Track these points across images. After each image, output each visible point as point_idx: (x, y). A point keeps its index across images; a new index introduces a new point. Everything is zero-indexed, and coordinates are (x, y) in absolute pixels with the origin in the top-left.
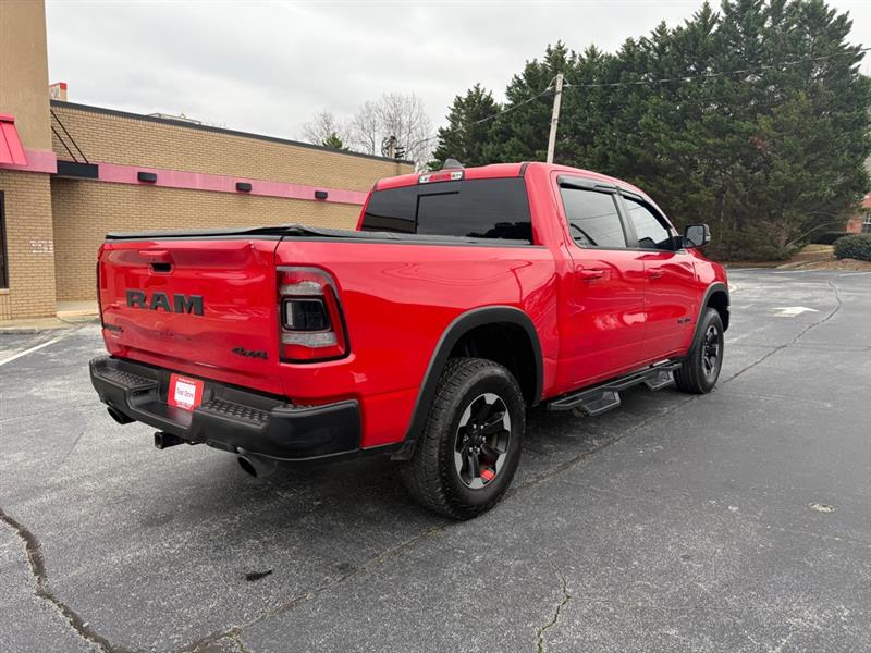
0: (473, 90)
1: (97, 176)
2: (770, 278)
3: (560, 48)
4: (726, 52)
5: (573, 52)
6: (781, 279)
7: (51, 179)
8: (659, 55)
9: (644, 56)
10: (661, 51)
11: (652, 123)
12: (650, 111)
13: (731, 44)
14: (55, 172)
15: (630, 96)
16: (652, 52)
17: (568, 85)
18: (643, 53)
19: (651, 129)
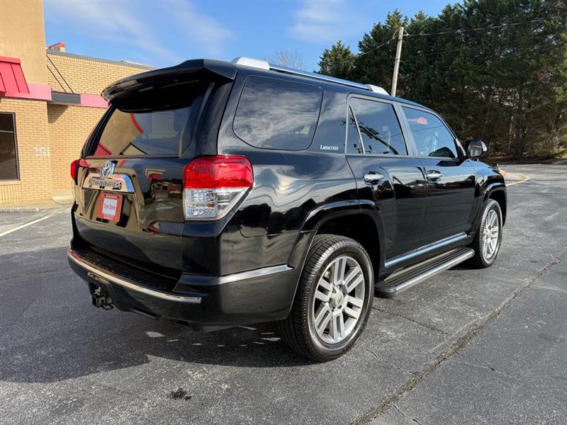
0: (336, 45)
1: (80, 102)
2: (551, 171)
3: (397, 14)
4: (517, 11)
5: (406, 17)
6: (558, 171)
7: (48, 105)
8: (468, 16)
9: (457, 17)
10: (469, 13)
11: (462, 63)
12: (461, 55)
13: (521, 7)
14: (51, 99)
15: (447, 45)
16: (462, 14)
17: (407, 35)
18: (456, 15)
19: (461, 68)
